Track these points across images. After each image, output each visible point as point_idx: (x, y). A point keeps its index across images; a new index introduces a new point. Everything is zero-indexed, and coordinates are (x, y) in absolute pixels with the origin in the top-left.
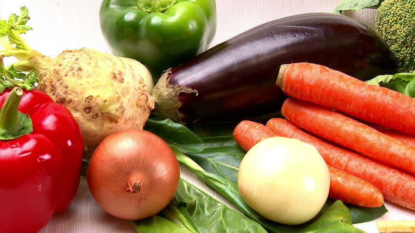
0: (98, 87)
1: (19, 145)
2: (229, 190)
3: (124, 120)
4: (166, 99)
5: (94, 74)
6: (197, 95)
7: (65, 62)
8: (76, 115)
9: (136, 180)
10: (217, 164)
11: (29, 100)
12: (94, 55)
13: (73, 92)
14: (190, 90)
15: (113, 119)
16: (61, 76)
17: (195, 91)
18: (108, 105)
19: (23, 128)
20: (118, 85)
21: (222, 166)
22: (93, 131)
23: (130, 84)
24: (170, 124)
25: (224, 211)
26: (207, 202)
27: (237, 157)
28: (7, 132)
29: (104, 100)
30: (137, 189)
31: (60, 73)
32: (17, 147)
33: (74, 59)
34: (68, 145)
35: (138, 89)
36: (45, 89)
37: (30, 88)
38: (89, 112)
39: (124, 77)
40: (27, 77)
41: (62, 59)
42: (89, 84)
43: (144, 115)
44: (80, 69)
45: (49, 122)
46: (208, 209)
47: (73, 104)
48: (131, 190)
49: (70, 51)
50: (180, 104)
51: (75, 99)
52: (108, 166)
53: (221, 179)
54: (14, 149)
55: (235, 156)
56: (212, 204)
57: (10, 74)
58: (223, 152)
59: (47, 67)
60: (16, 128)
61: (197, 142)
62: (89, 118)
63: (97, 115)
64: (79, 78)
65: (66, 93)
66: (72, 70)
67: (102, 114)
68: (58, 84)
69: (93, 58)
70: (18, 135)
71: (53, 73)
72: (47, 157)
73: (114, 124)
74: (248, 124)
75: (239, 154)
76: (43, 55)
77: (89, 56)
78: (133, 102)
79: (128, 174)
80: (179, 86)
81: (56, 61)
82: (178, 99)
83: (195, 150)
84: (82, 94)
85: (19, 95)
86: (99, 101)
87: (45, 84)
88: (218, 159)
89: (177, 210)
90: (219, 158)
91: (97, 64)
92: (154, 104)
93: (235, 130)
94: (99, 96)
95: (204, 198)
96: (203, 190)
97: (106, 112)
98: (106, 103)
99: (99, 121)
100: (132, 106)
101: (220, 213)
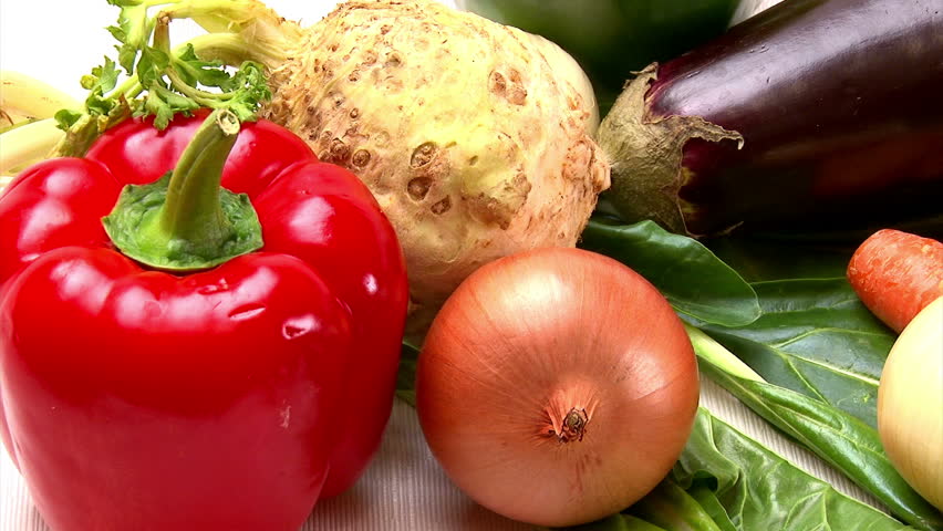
0: (451, 114)
1: (226, 287)
2: (844, 442)
3: (526, 219)
4: (643, 159)
5: (439, 76)
6: (740, 146)
7: (348, 40)
8: (386, 201)
9: (574, 403)
10: (801, 363)
11: (247, 149)
12: (436, 17)
13: (375, 130)
14: (718, 133)
15: (494, 216)
16: (337, 82)
17: (735, 135)
18: (482, 174)
19: (233, 237)
20: (508, 111)
21: (814, 368)
22: (432, 252)
23: (544, 110)
24: (654, 238)
25: (832, 506)
26: (776, 476)
27: (861, 341)
28: (187, 247)
29: (471, 157)
30: (575, 428)
31: (335, 71)
32: (221, 290)
33: (375, 29)
34: (365, 289)
35: (567, 126)
36: (285, 122)
37: (249, 114)
38: (423, 194)
39: (526, 88)
40: (234, 84)
41: (338, 29)
42: (423, 107)
43: (582, 205)
44: (396, 61)
45: (309, 219)
46: (779, 497)
47: (372, 169)
48: (558, 433)
49: (362, 7)
50: (685, 176)
51: (382, 153)
52: (487, 357)
53: (819, 409)
54: (210, 298)
55: (852, 338)
56: (793, 484)
57: (184, 71)
58: (817, 326)
59: (293, 54)
60: (211, 236)
61: (738, 295)
62: (420, 211)
63: (446, 203)
64: (393, 86)
65: (352, 132)
66: (369, 64)
67: (463, 199)
68: (328, 104)
69: (433, 28)
70: (218, 257)
71: (310, 71)
72: (307, 324)
73: (494, 233)
74: (895, 241)
75: (866, 335)
76: (280, 16)
77: (419, 22)
78: (554, 164)
79: (548, 384)
80: (684, 120)
81: (319, 35)
82: (679, 159)
83: (732, 318)
84: (402, 136)
85: (228, 132)
86: (455, 158)
87: (285, 106)
88: (801, 346)
89: (688, 499)
90: (802, 343)
91: (446, 46)
92: (608, 172)
93: (856, 257)
94: (454, 144)
95: (766, 463)
96: (760, 441)
97: (474, 192)
98: (476, 165)
99: (451, 220)
100: (550, 177)
101: (819, 512)
